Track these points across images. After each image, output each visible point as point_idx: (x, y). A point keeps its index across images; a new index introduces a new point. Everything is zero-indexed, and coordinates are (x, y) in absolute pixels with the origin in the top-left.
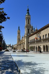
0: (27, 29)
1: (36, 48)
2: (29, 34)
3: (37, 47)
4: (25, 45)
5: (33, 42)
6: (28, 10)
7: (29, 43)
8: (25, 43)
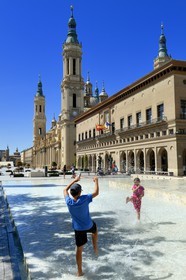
0: (69, 94)
2: (75, 113)
3: (103, 157)
4: (64, 151)
5: (89, 141)
6: (73, 25)
7: (75, 143)
8: (64, 144)
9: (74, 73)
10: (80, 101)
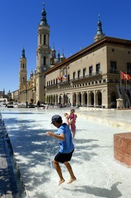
0: (42, 57)
1: (60, 99)
2: (45, 69)
3: (62, 96)
4: (38, 92)
5: (53, 86)
6: (44, 14)
7: (45, 87)
8: (38, 88)
9: (45, 44)
10: (48, 61)
